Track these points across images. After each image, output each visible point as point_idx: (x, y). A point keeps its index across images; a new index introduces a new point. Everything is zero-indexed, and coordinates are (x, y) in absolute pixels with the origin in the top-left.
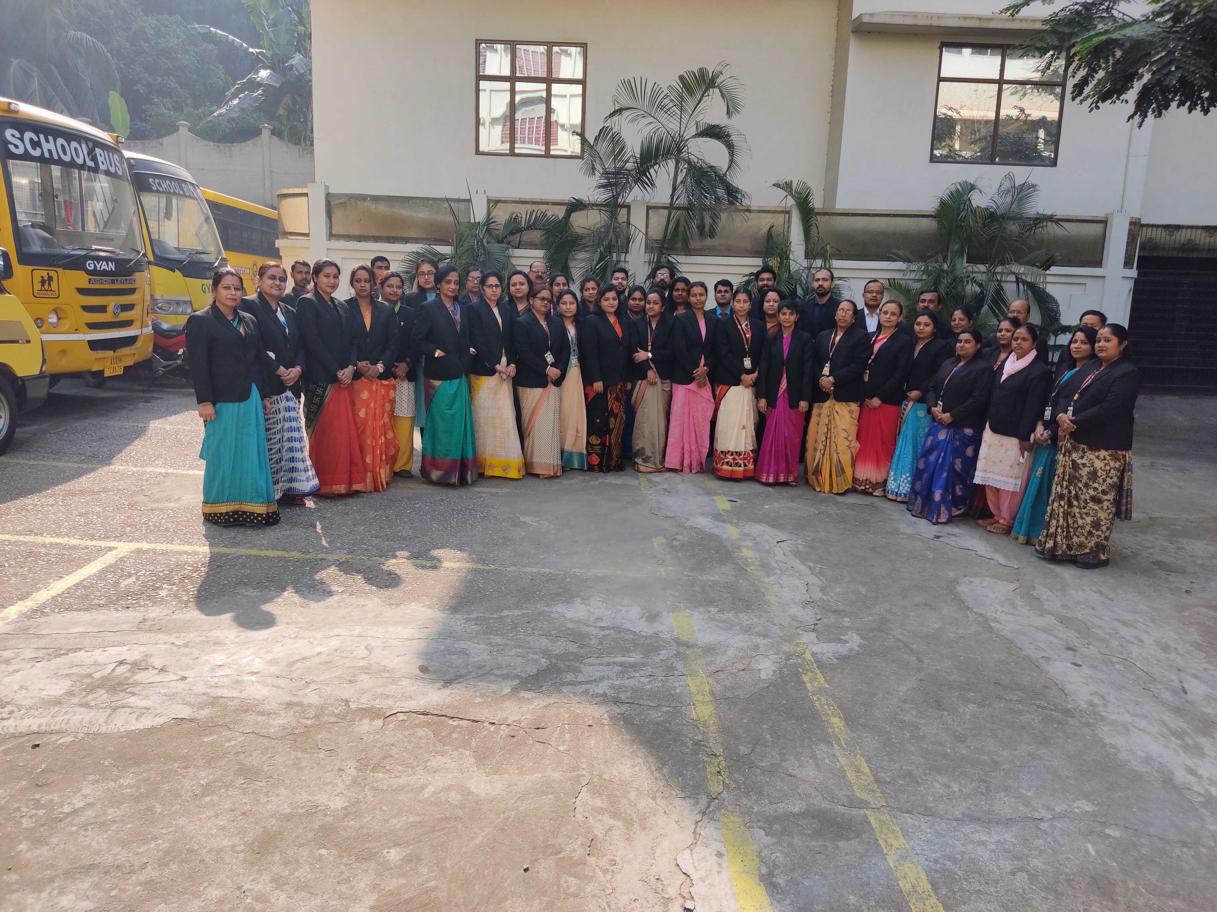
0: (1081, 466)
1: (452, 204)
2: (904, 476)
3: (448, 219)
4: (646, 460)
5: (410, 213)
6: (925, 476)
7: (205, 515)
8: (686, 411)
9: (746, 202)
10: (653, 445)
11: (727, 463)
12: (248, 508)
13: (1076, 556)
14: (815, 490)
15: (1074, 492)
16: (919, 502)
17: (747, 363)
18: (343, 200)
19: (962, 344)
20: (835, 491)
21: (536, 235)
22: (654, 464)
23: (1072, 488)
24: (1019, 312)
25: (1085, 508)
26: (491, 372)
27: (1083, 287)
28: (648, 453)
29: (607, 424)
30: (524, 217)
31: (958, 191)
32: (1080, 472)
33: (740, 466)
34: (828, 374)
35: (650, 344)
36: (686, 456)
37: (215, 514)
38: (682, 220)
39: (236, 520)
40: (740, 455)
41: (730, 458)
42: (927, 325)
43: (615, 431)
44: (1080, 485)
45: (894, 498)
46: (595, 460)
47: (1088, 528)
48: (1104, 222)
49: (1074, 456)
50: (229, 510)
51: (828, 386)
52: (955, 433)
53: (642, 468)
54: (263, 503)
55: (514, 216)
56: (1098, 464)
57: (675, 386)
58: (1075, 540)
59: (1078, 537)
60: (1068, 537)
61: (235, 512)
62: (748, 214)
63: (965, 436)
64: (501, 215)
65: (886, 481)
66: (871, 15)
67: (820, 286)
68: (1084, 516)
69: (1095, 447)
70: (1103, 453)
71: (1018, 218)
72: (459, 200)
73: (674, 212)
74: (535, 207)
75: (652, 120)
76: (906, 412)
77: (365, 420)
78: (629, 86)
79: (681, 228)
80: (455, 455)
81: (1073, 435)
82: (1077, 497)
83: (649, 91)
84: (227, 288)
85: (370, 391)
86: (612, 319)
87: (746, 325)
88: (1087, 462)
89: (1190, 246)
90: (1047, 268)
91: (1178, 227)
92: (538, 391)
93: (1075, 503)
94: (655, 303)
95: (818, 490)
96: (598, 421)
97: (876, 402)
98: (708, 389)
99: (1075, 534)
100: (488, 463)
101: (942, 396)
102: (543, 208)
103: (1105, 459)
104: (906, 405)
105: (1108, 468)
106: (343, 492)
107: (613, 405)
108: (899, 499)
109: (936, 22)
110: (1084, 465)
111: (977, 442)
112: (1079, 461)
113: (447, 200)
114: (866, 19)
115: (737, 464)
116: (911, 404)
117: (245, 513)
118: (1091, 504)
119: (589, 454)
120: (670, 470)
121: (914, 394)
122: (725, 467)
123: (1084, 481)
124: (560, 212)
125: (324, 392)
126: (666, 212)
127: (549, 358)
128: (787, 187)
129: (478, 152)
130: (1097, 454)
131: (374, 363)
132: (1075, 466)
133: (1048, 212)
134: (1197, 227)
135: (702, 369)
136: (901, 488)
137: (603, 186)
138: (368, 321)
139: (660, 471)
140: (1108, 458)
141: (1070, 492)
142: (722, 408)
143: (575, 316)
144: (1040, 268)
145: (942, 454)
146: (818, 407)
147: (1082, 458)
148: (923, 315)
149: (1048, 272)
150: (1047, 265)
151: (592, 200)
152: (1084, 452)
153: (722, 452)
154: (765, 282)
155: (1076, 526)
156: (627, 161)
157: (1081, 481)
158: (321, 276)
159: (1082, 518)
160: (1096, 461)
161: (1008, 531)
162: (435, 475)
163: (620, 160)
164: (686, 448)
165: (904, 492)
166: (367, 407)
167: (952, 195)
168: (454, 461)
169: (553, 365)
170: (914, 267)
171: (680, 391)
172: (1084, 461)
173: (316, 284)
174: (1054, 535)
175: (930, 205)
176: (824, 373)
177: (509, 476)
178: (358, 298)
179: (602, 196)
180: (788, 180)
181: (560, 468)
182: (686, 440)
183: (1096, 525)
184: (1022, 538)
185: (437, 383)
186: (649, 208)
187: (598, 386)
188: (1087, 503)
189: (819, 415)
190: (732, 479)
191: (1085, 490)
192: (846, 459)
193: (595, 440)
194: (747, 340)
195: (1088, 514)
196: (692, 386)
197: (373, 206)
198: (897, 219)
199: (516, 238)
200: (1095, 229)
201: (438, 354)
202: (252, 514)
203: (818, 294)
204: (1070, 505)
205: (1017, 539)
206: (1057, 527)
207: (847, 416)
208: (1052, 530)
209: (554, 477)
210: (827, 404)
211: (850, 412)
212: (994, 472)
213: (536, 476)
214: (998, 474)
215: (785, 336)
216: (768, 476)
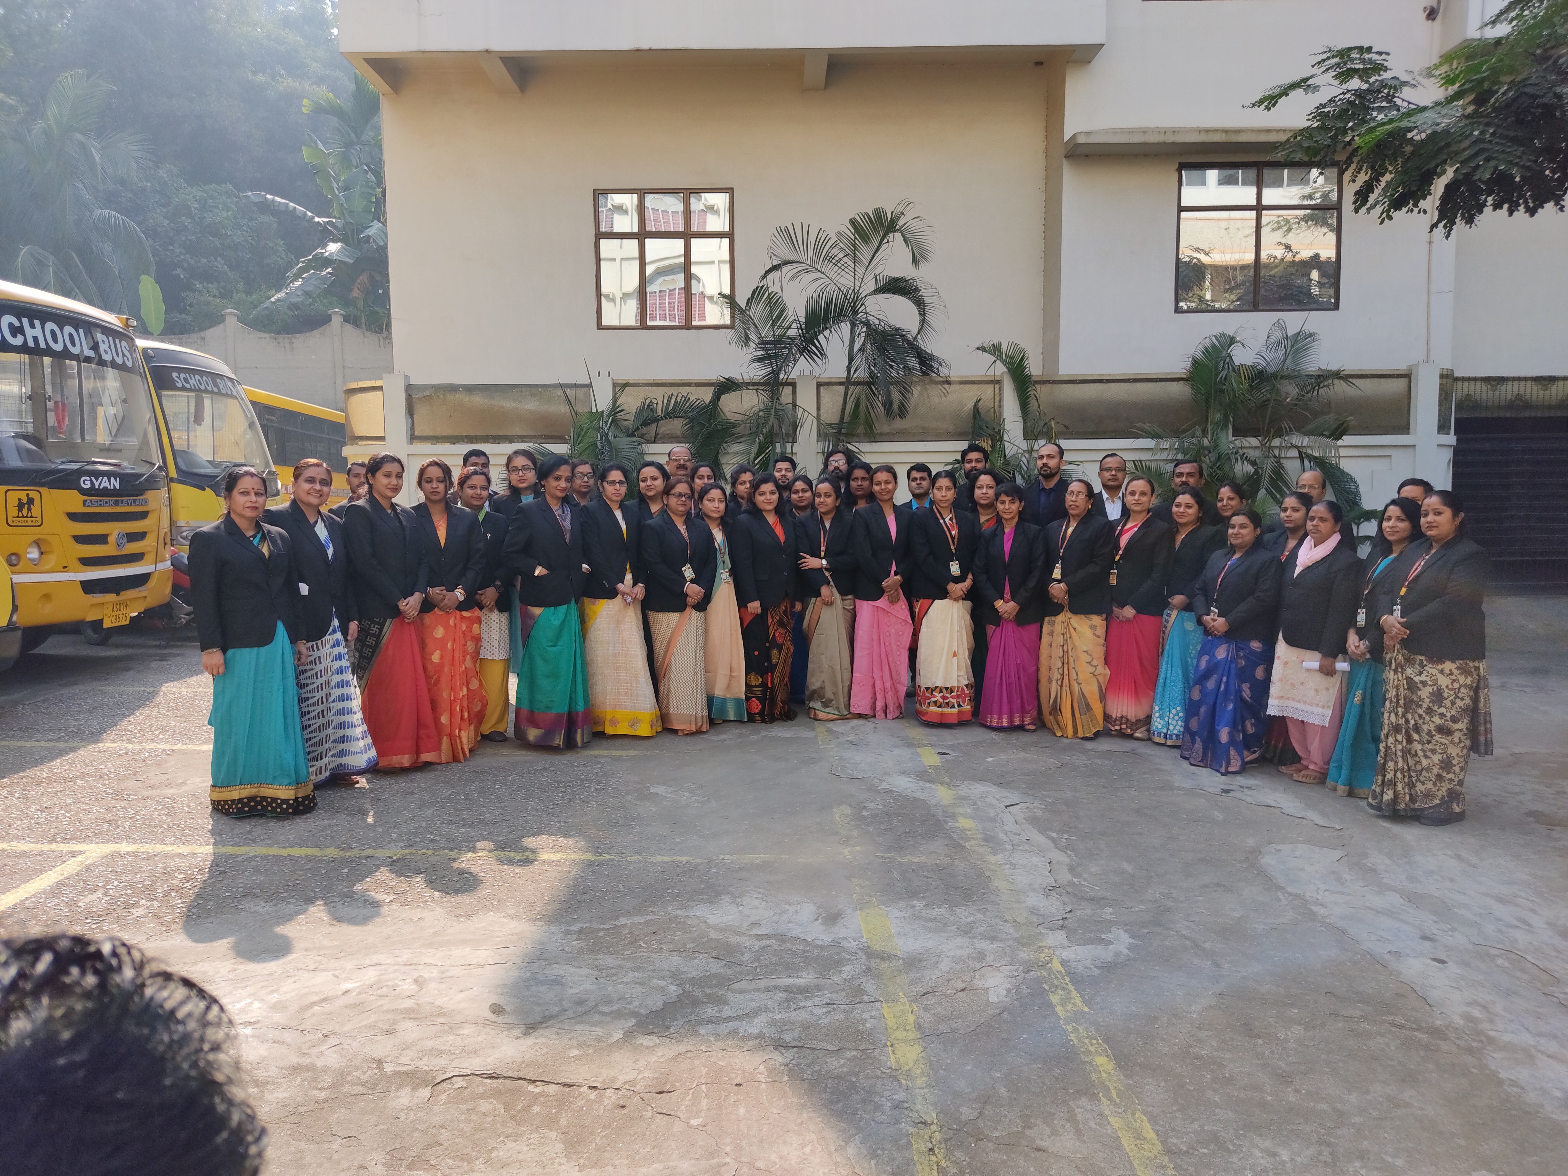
0: (1420, 685)
1: (568, 391)
2: (1174, 711)
3: (563, 410)
4: (826, 705)
5: (514, 405)
6: (1203, 709)
7: (213, 802)
8: (875, 637)
9: (944, 371)
10: (835, 684)
11: (935, 702)
12: (269, 792)
13: (1423, 810)
14: (1055, 735)
15: (1412, 722)
17: (955, 568)
18: (427, 393)
19: (1235, 531)
20: (1080, 735)
21: (677, 426)
22: (838, 709)
23: (1409, 716)
24: (1311, 486)
25: (1429, 742)
26: (612, 594)
27: (1387, 460)
28: (829, 694)
29: (769, 658)
30: (660, 403)
31: (1214, 346)
32: (1419, 693)
33: (953, 707)
34: (1059, 577)
35: (823, 548)
36: (879, 697)
37: (226, 802)
38: (863, 397)
39: (252, 809)
40: (952, 691)
41: (938, 696)
42: (1188, 506)
43: (780, 668)
44: (1420, 711)
45: (1162, 741)
46: (756, 706)
47: (1436, 770)
48: (1407, 376)
49: (1409, 671)
50: (243, 796)
51: (1061, 595)
52: (1238, 649)
53: (821, 715)
54: (289, 784)
55: (647, 402)
56: (1443, 681)
57: (858, 602)
58: (1420, 787)
59: (1423, 783)
60: (1411, 785)
61: (252, 798)
62: (947, 386)
63: (1252, 652)
64: (631, 402)
65: (1149, 718)
66: (1088, 133)
67: (1045, 465)
68: (1429, 754)
69: (1437, 658)
70: (1448, 666)
71: (1294, 376)
72: (575, 386)
73: (852, 388)
74: (674, 390)
75: (819, 275)
76: (1169, 625)
77: (441, 665)
78: (787, 235)
79: (862, 408)
80: (562, 708)
81: (1404, 643)
82: (1417, 728)
83: (812, 239)
84: (245, 493)
85: (446, 627)
86: (771, 519)
87: (951, 519)
88: (1428, 679)
89: (1519, 403)
90: (1339, 438)
91: (1502, 380)
92: (674, 617)
93: (1416, 737)
94: (827, 495)
95: (1059, 734)
96: (756, 653)
97: (1129, 612)
98: (903, 604)
99: (1418, 780)
100: (609, 717)
101: (1215, 600)
102: (684, 390)
103: (1451, 674)
104: (1169, 615)
105: (1456, 685)
106: (406, 765)
107: (775, 632)
108: (1169, 743)
109: (1170, 138)
110: (1424, 683)
111: (1268, 658)
112: (1417, 679)
113: (561, 386)
114: (1081, 140)
115: (948, 704)
116: (1174, 613)
117: (264, 798)
118: (1437, 737)
119: (748, 699)
120: (860, 716)
121: (1178, 599)
122: (933, 708)
123: (1425, 705)
124: (707, 395)
125: (381, 630)
126: (842, 389)
127: (688, 572)
128: (995, 350)
129: (600, 327)
130: (1440, 667)
131: (452, 589)
132: (1412, 686)
133: (1334, 367)
134: (1526, 379)
135: (893, 580)
136: (1171, 727)
137: (760, 359)
138: (442, 534)
139: (843, 718)
140: (1456, 672)
141: (1407, 721)
142: (923, 629)
143: (722, 518)
144: (1329, 437)
145: (1224, 679)
146: (1049, 623)
147: (1420, 673)
148: (1183, 494)
149: (1340, 443)
150: (1338, 433)
151: (747, 378)
152: (1422, 666)
153: (927, 689)
154: (973, 464)
155: (1419, 768)
156: (789, 327)
157: (1421, 706)
158: (379, 475)
159: (1426, 757)
160: (1440, 676)
161: (1322, 779)
162: (533, 734)
163: (779, 326)
164: (878, 685)
165: (1175, 732)
166: (443, 648)
167: (1207, 352)
168: (559, 716)
169: (692, 581)
170: (1165, 444)
171: (865, 608)
173: (371, 487)
174: (1393, 783)
175: (1180, 366)
176: (1054, 576)
177: (638, 733)
178: (428, 504)
179: (758, 372)
180: (996, 341)
181: (706, 720)
182: (877, 675)
183: (1446, 764)
184: (1342, 789)
185: (537, 611)
186: (819, 385)
187: (755, 606)
188: (1432, 736)
189: (1051, 634)
190: (942, 724)
191: (1427, 718)
192: (1091, 690)
193: (756, 680)
194: (953, 538)
195: (1433, 751)
196: (882, 603)
197: (466, 399)
198: (1138, 385)
199: (651, 430)
200: (1397, 386)
201: (539, 571)
202: (274, 800)
203: (1043, 476)
204: (1410, 740)
205: (1335, 790)
206: (1396, 772)
207: (1089, 633)
208: (1390, 776)
209: (699, 732)
210: (1060, 618)
211: (1093, 628)
212: (1293, 699)
213: (675, 732)
214: (1299, 701)
215: (1007, 530)
216: (1000, 718)
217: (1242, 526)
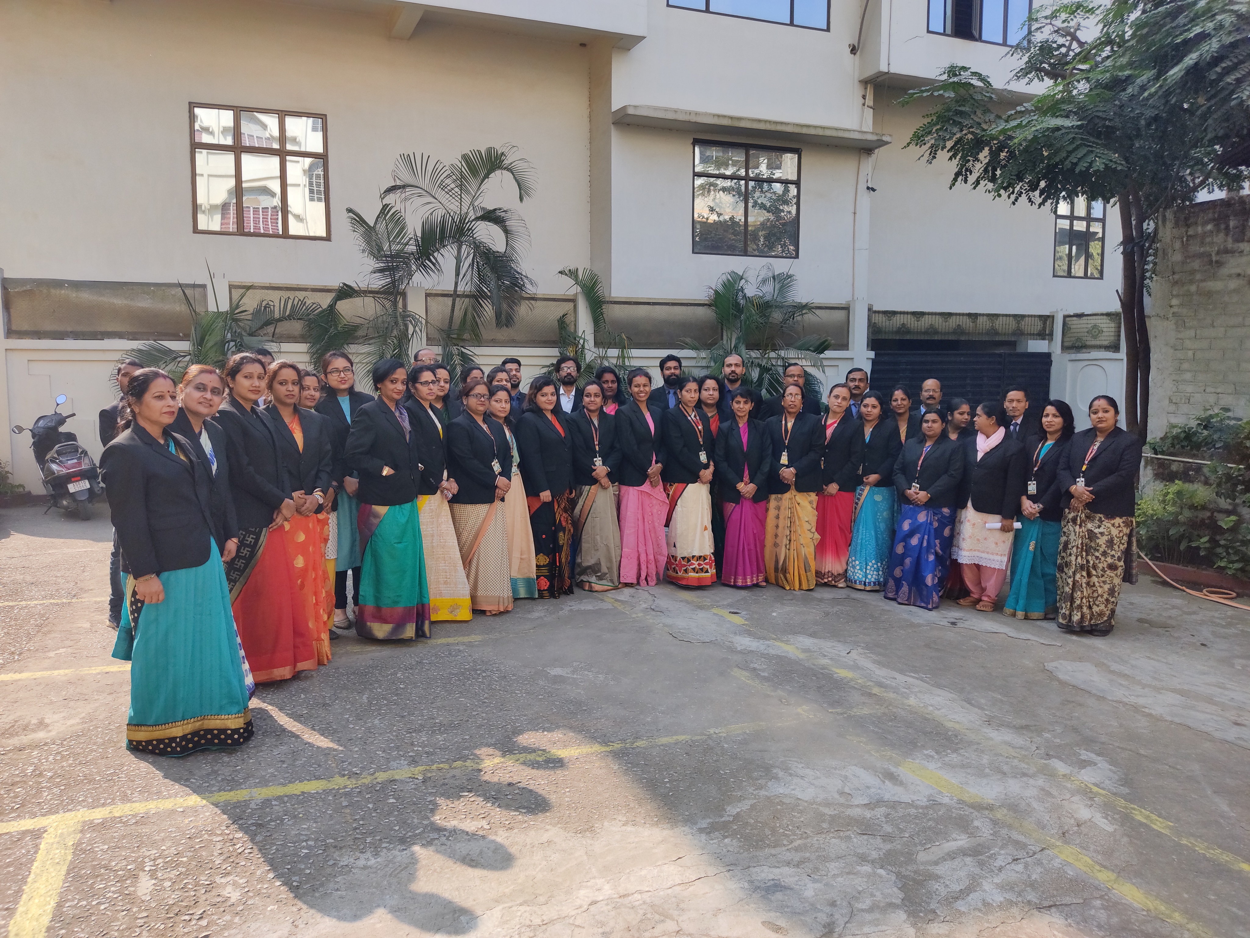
0: (1099, 535)
1: (188, 292)
2: (870, 564)
3: (178, 309)
4: (600, 578)
5: (125, 302)
6: (908, 561)
8: (640, 517)
9: (530, 289)
10: (610, 560)
11: (694, 569)
12: (215, 723)
13: (1097, 625)
14: (784, 588)
15: (1092, 562)
16: (905, 588)
17: (703, 457)
18: (28, 287)
20: (805, 587)
21: (297, 327)
22: (612, 581)
23: (1089, 558)
24: (934, 390)
25: (1103, 576)
27: (836, 368)
28: (604, 569)
29: (555, 539)
30: (277, 305)
31: (728, 280)
32: (1098, 541)
33: (707, 572)
34: (786, 463)
35: (596, 443)
36: (644, 567)
38: (470, 308)
40: (705, 559)
41: (695, 564)
42: (874, 407)
43: (565, 548)
44: (1097, 554)
45: (862, 587)
46: (545, 584)
47: (1105, 596)
48: (846, 309)
49: (1090, 526)
51: (790, 478)
53: (597, 587)
55: (264, 304)
56: (1115, 532)
57: (624, 488)
58: (1095, 609)
59: (1098, 606)
60: (1090, 607)
62: (533, 302)
63: (943, 516)
64: (250, 303)
66: (635, 107)
68: (1102, 584)
69: (1110, 516)
70: (1118, 521)
71: (780, 307)
72: (194, 286)
73: (458, 299)
74: (291, 294)
75: (431, 200)
76: (862, 498)
78: (408, 160)
79: (469, 316)
81: (1088, 505)
82: (1095, 567)
83: (430, 168)
84: (161, 397)
85: (307, 532)
86: (549, 416)
87: (695, 416)
88: (1105, 530)
89: (903, 329)
90: (822, 352)
91: (894, 313)
92: (482, 509)
93: (1094, 572)
94: (596, 395)
95: (788, 588)
96: (544, 536)
97: (833, 488)
98: (661, 487)
99: (1094, 604)
100: (432, 605)
101: (917, 478)
102: (301, 295)
103: (1119, 526)
104: (863, 490)
105: (1121, 534)
106: (288, 676)
107: (561, 516)
108: (868, 588)
109: (694, 119)
110: (1102, 534)
111: (953, 521)
112: (1096, 531)
113: (180, 285)
114: (631, 111)
115: (702, 570)
116: (867, 489)
118: (1108, 572)
119: (538, 577)
120: (627, 585)
121: (873, 478)
122: (692, 574)
123: (1101, 550)
124: (325, 301)
125: (257, 540)
126: (449, 301)
127: (497, 467)
128: (573, 274)
129: (196, 230)
130: (1112, 522)
131: (310, 492)
132: (1092, 536)
133: (804, 301)
134: (907, 313)
135: (655, 468)
136: (869, 576)
137: (381, 271)
138: (299, 437)
139: (616, 588)
140: (1122, 525)
141: (1088, 561)
142: (678, 508)
144: (814, 351)
146: (775, 499)
147: (1099, 527)
148: (870, 397)
149: (822, 356)
150: (821, 348)
151: (363, 286)
152: (1101, 521)
153: (683, 558)
154: (673, 371)
156: (407, 244)
157: (1098, 550)
158: (239, 378)
159: (1101, 587)
160: (1112, 528)
162: (382, 630)
163: (399, 243)
164: (643, 558)
165: (873, 580)
166: (305, 553)
168: (408, 610)
169: (501, 474)
171: (631, 494)
172: (1101, 530)
173: (231, 390)
174: (1080, 607)
176: (782, 462)
177: (458, 618)
179: (378, 282)
180: (572, 268)
181: (511, 600)
182: (642, 549)
183: (1112, 592)
184: (1020, 614)
185: (382, 510)
186: (428, 295)
187: (546, 496)
188: (1105, 572)
189: (778, 508)
190: (700, 587)
191: (1103, 559)
192: (809, 550)
193: (544, 560)
194: (700, 432)
195: (1104, 582)
196: (646, 487)
197: (73, 295)
199: (270, 329)
200: (839, 315)
201: (386, 471)
203: (729, 380)
204: (1089, 575)
205: (1014, 615)
206: (1082, 599)
207: (809, 507)
208: (1078, 602)
209: (506, 612)
210: (787, 495)
211: (811, 502)
212: (979, 551)
213: (483, 612)
214: (983, 552)
215: (741, 425)
216: (745, 579)
217: (934, 421)
